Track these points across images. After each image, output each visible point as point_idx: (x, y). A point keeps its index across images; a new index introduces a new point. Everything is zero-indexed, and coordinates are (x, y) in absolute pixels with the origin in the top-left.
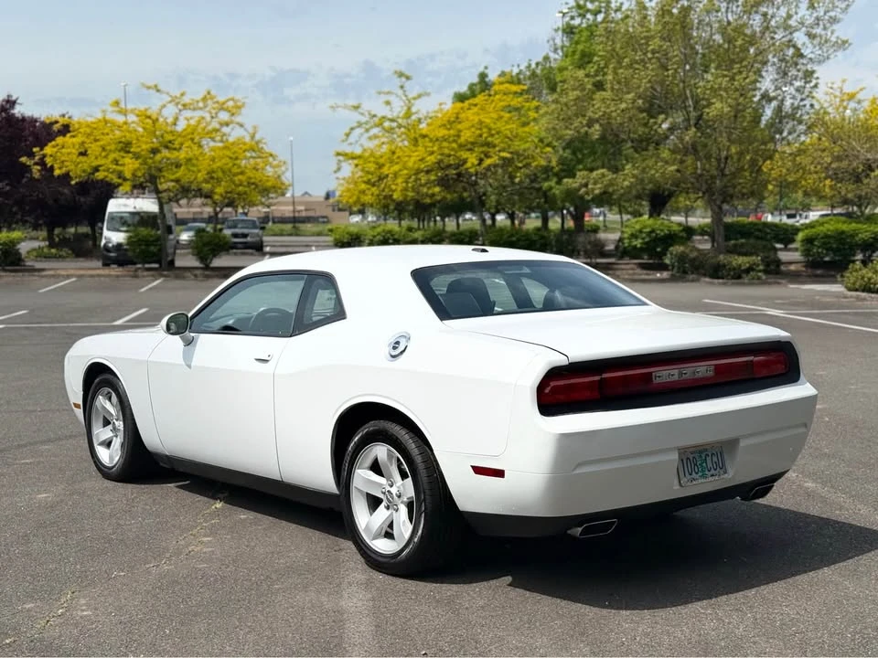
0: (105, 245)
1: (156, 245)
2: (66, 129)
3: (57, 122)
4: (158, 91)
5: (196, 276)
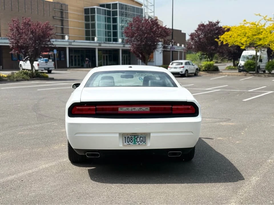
0: (239, 66)
1: (253, 66)
2: (228, 30)
3: (226, 28)
4: (260, 16)
5: (265, 76)
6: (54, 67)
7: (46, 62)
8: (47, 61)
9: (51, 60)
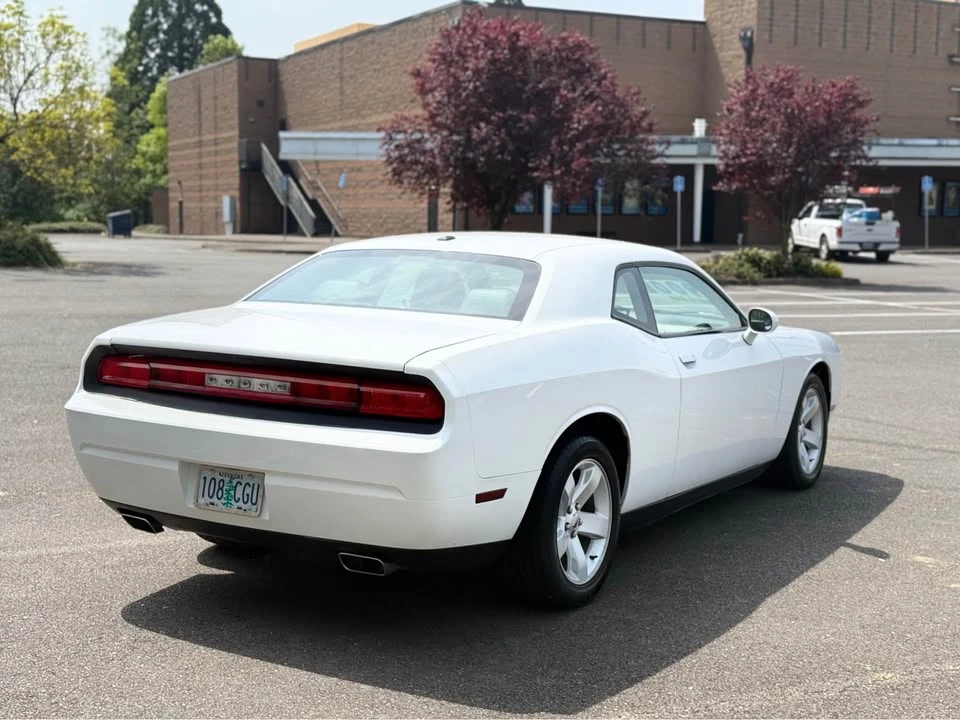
6: (897, 240)
7: (868, 224)
8: (871, 220)
9: (889, 215)
